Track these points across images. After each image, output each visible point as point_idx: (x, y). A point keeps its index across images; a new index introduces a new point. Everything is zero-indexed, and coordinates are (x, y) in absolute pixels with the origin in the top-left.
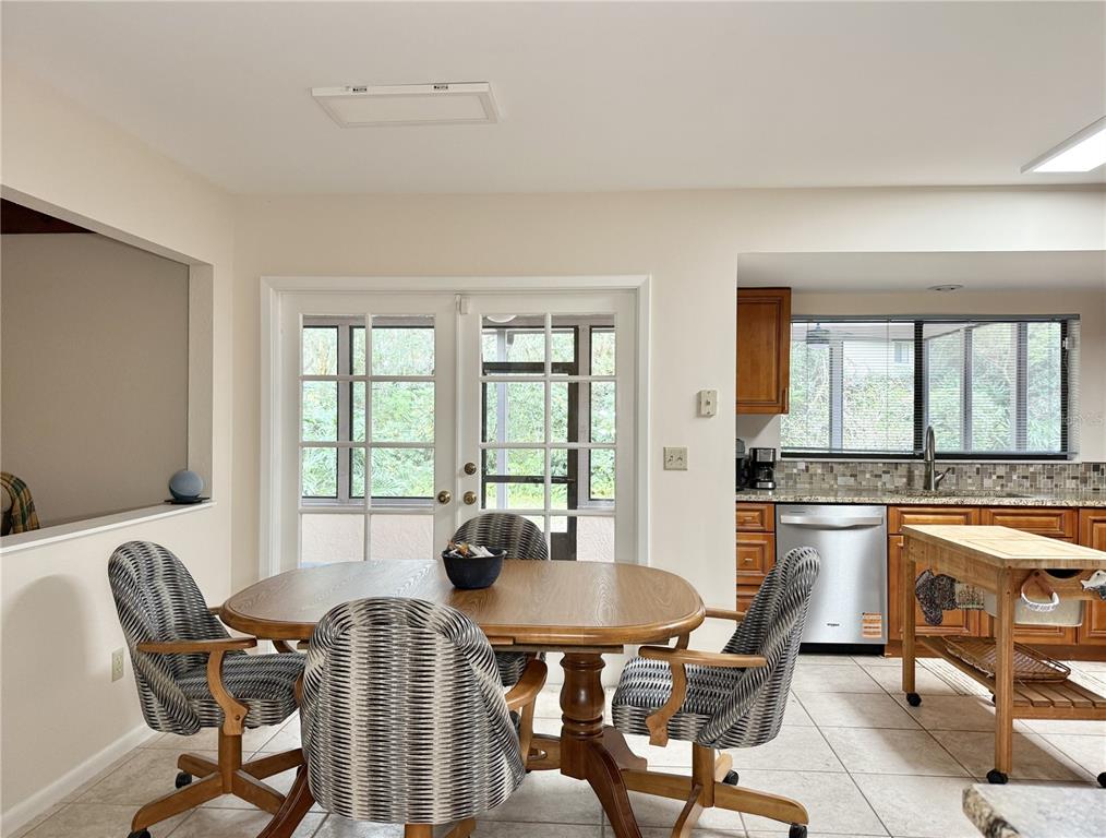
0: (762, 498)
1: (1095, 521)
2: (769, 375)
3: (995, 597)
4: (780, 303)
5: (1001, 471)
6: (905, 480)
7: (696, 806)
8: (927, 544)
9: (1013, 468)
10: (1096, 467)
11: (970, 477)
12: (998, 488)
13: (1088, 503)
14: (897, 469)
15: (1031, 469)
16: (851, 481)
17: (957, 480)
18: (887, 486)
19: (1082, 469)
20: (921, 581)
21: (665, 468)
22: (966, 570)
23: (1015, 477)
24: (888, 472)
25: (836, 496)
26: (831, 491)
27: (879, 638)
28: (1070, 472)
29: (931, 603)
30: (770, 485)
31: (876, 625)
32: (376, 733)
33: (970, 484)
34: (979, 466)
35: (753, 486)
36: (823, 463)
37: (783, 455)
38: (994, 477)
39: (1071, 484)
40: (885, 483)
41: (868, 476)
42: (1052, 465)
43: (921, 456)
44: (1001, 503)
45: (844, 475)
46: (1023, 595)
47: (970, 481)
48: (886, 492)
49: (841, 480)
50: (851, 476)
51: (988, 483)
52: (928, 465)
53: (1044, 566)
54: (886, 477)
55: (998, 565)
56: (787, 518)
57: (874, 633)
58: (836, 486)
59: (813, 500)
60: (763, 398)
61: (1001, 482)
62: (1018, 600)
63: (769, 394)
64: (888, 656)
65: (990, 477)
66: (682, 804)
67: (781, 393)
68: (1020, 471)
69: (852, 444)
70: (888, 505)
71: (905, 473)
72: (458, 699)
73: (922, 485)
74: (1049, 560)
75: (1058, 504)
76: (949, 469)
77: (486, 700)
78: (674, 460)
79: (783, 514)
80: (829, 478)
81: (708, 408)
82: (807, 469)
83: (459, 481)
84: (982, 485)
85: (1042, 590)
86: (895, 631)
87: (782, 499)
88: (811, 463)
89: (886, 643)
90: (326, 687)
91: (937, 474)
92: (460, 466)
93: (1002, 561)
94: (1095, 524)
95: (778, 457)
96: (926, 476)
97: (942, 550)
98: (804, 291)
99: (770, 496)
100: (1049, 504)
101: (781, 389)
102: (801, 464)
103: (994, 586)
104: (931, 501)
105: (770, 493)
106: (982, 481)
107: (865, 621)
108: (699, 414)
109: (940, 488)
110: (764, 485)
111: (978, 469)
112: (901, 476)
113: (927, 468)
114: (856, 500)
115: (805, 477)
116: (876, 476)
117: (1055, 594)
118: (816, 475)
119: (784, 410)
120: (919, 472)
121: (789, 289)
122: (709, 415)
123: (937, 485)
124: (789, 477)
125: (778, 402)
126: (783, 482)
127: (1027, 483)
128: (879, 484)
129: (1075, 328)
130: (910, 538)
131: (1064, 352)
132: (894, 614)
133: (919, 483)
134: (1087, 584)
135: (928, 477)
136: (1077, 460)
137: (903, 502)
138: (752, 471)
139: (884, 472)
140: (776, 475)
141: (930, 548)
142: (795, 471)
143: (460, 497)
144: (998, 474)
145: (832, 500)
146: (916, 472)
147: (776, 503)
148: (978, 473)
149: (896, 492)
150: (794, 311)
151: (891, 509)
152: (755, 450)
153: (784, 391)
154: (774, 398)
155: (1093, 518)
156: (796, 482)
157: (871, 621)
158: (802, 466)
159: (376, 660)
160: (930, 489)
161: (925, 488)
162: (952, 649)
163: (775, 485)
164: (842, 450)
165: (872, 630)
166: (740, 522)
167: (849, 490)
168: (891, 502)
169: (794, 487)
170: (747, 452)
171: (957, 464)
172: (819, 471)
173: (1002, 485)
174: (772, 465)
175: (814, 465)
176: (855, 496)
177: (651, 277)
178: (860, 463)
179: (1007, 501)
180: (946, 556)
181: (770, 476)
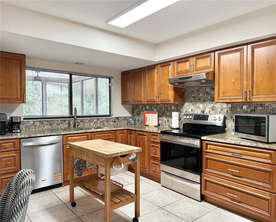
0: (14, 137)
1: (120, 133)
2: (17, 88)
3: (104, 168)
4: (21, 60)
5: (95, 121)
6: (67, 125)
8: (78, 149)
9: (98, 119)
10: (117, 118)
11: (87, 123)
12: (94, 126)
13: (119, 129)
14: (65, 122)
15: (103, 120)
16: (50, 127)
17: (83, 124)
18: (62, 128)
19: (114, 119)
20: (75, 162)
22: (93, 159)
23: (99, 122)
24: (62, 123)
25: (44, 133)
26: (43, 131)
27: (60, 181)
28: (112, 120)
29: (79, 169)
30: (19, 131)
31: (59, 177)
33: (87, 125)
34: (89, 119)
35: (11, 132)
36: (39, 121)
37: (24, 119)
38: (93, 122)
39: (112, 123)
40: (61, 127)
41: (55, 125)
42: (108, 118)
43: (73, 117)
44: (97, 131)
45: (47, 125)
46: (113, 166)
47: (87, 124)
48: (61, 130)
49: (46, 127)
50: (50, 125)
51: (92, 124)
52: (75, 120)
53: (119, 155)
54: (61, 125)
55: (106, 157)
56: (25, 144)
57: (59, 180)
58: (44, 129)
59: (35, 136)
60: (15, 97)
61: (96, 124)
62: (112, 169)
63: (17, 95)
64: (63, 186)
65: (92, 123)
67: (22, 95)
68: (100, 120)
69: (49, 114)
70: (63, 135)
71: (67, 123)
73: (73, 126)
74: (120, 153)
75: (111, 130)
76: (81, 121)
79: (23, 142)
80: (42, 126)
82: (34, 123)
84: (90, 125)
85: (118, 163)
86: (66, 177)
87: (23, 136)
88: (35, 121)
89: (62, 182)
91: (77, 123)
93: (107, 155)
94: (120, 134)
95: (22, 120)
96: (74, 123)
97: (84, 152)
99: (19, 136)
100: (109, 130)
101: (22, 94)
102: (31, 122)
103: (104, 164)
104: (77, 132)
105: (19, 134)
106: (90, 124)
107: (56, 176)
109: (78, 127)
110: (16, 131)
111: (89, 120)
112: (66, 124)
113: (74, 121)
114: (52, 134)
115: (33, 126)
116: (58, 124)
117: (122, 164)
118: (37, 125)
119: (24, 102)
120: (72, 122)
121: (25, 55)
123: (77, 126)
124: (27, 127)
125: (21, 99)
126: (24, 129)
127: (102, 124)
128: (59, 127)
129: (112, 80)
130: (72, 147)
131: (110, 87)
132: (65, 171)
133: (72, 126)
134: (130, 158)
135: (75, 124)
136: (113, 116)
137: (68, 133)
138: (11, 126)
139: (61, 123)
140: (21, 127)
141: (79, 151)
142: (29, 125)
144: (94, 122)
145: (43, 135)
146: (71, 122)
147: (20, 138)
148: (89, 122)
149: (65, 129)
150: (27, 65)
151: (64, 136)
152: (12, 118)
153: (23, 95)
154: (19, 97)
155: (119, 132)
156: (29, 129)
157: (58, 176)
158: (32, 122)
160: (75, 127)
161: (74, 127)
162: (87, 186)
163: (21, 131)
164: (46, 116)
165: (58, 179)
166: (4, 148)
167: (49, 130)
168: (64, 134)
169: (29, 131)
171: (83, 119)
172: (38, 124)
173: (95, 125)
174: (19, 123)
175: (36, 122)
176: (51, 132)
178: (52, 120)
179: (98, 130)
180: (85, 154)
181: (19, 128)
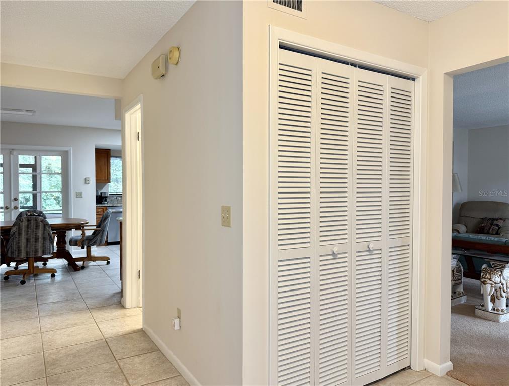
0: (103, 205)
2: (105, 173)
4: (107, 153)
7: (85, 262)
21: (77, 197)
30: (106, 202)
32: (27, 240)
35: (101, 203)
37: (110, 194)
59: (117, 205)
60: (103, 179)
63: (105, 177)
66: (82, 262)
67: (108, 178)
72: (44, 233)
77: (49, 234)
78: (79, 195)
79: (109, 209)
81: (88, 182)
83: (12, 203)
87: (108, 205)
90: (16, 234)
92: (12, 198)
95: (108, 195)
98: (114, 150)
99: (106, 205)
101: (108, 176)
102: (115, 197)
108: (86, 183)
115: (116, 200)
118: (119, 199)
119: (109, 182)
121: (110, 150)
122: (88, 184)
124: (111, 200)
125: (107, 180)
126: (109, 202)
138: (100, 199)
140: (108, 200)
142: (113, 199)
143: (12, 207)
150: (111, 155)
152: (101, 193)
156: (113, 201)
159: (28, 227)
166: (97, 212)
170: (99, 194)
174: (107, 197)
175: (118, 197)
177: (72, 148)
181: (106, 200)
